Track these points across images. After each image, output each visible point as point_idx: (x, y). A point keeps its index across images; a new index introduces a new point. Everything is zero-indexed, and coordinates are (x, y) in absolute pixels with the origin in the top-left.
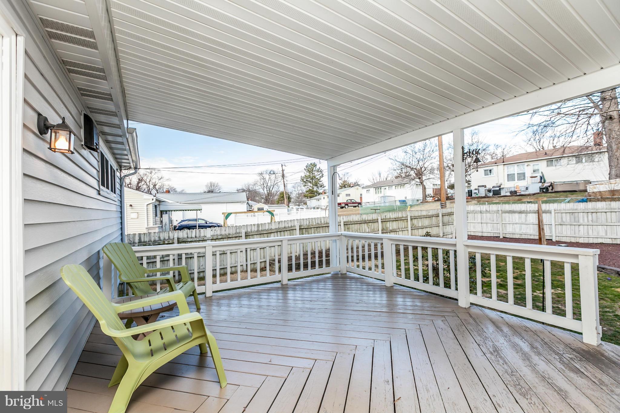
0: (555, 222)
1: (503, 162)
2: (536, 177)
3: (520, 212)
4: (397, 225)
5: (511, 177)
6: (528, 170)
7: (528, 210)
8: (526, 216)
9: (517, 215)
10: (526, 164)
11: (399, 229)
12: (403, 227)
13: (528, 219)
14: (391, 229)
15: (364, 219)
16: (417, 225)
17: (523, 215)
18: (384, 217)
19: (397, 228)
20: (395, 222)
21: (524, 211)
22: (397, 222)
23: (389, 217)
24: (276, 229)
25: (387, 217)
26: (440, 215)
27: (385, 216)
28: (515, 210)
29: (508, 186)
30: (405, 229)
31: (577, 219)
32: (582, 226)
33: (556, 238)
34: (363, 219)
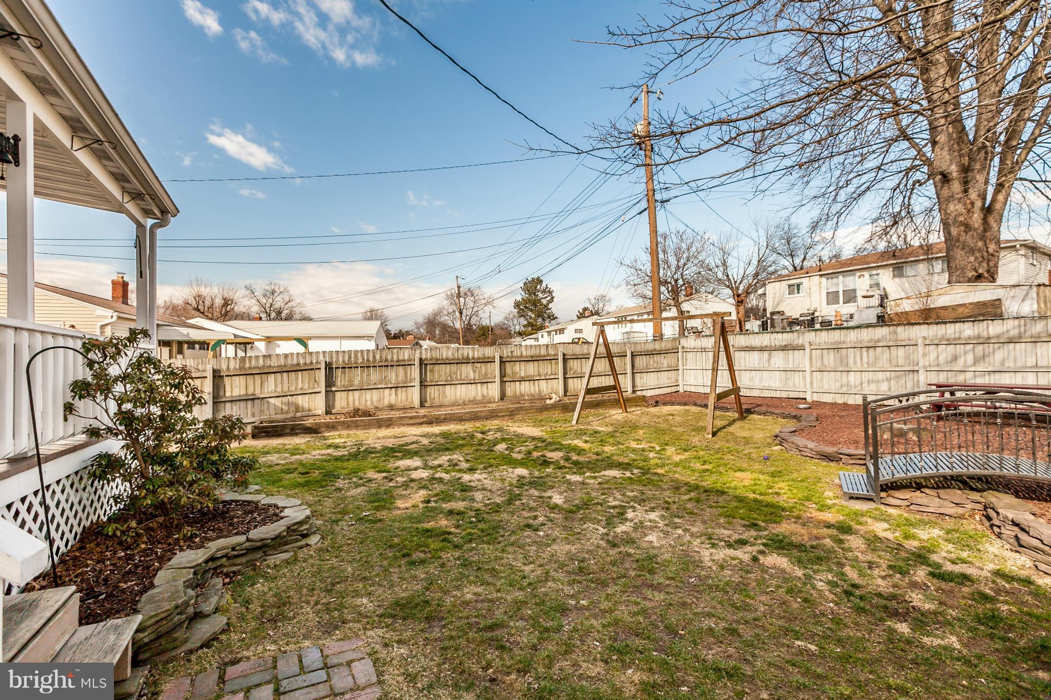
0: (811, 366)
1: (820, 270)
2: (872, 296)
3: (761, 349)
4: (536, 369)
5: (832, 298)
6: (861, 283)
7: (773, 345)
8: (770, 356)
9: (756, 354)
10: (858, 274)
11: (539, 375)
12: (549, 373)
13: (772, 361)
14: (523, 375)
15: (466, 354)
16: (579, 371)
17: (766, 353)
18: (509, 354)
19: (536, 373)
20: (531, 364)
21: (766, 346)
22: (536, 363)
23: (519, 354)
24: (279, 366)
25: (515, 354)
26: (629, 354)
27: (512, 352)
28: (753, 344)
29: (826, 311)
30: (552, 377)
31: (845, 362)
32: (852, 373)
33: (812, 396)
34: (462, 355)
